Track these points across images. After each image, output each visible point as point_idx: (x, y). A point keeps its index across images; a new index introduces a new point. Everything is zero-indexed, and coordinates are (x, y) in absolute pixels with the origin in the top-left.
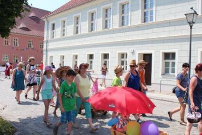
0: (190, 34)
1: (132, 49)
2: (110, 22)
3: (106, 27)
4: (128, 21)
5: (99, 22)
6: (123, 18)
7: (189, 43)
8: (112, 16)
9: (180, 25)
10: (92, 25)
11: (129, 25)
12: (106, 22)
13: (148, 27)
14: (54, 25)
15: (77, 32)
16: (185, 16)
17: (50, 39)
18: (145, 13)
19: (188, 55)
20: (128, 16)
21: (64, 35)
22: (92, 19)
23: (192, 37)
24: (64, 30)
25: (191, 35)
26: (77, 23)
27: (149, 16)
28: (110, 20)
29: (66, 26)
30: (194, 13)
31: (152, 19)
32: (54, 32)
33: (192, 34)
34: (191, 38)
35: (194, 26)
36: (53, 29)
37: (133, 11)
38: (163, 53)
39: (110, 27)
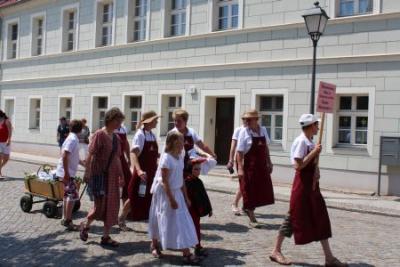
0: (312, 58)
1: (193, 87)
2: (145, 27)
3: (136, 37)
4: (184, 26)
5: (120, 27)
6: (173, 19)
7: (311, 75)
8: (148, 13)
9: (294, 38)
10: (105, 31)
11: (187, 34)
12: (137, 25)
13: (226, 41)
14: (15, 28)
15: (71, 47)
16: (303, 21)
17: (5, 60)
18: (221, 9)
19: (309, 102)
20: (184, 15)
21: (39, 52)
22: (105, 19)
23: (317, 63)
24: (40, 41)
25: (315, 60)
26: (71, 26)
27: (230, 16)
28: (145, 22)
29: (44, 32)
30: (321, 15)
31: (235, 23)
32: (15, 46)
33: (317, 58)
34: (314, 65)
35: (322, 41)
36: (14, 37)
37: (196, 4)
38: (257, 96)
39: (144, 38)
